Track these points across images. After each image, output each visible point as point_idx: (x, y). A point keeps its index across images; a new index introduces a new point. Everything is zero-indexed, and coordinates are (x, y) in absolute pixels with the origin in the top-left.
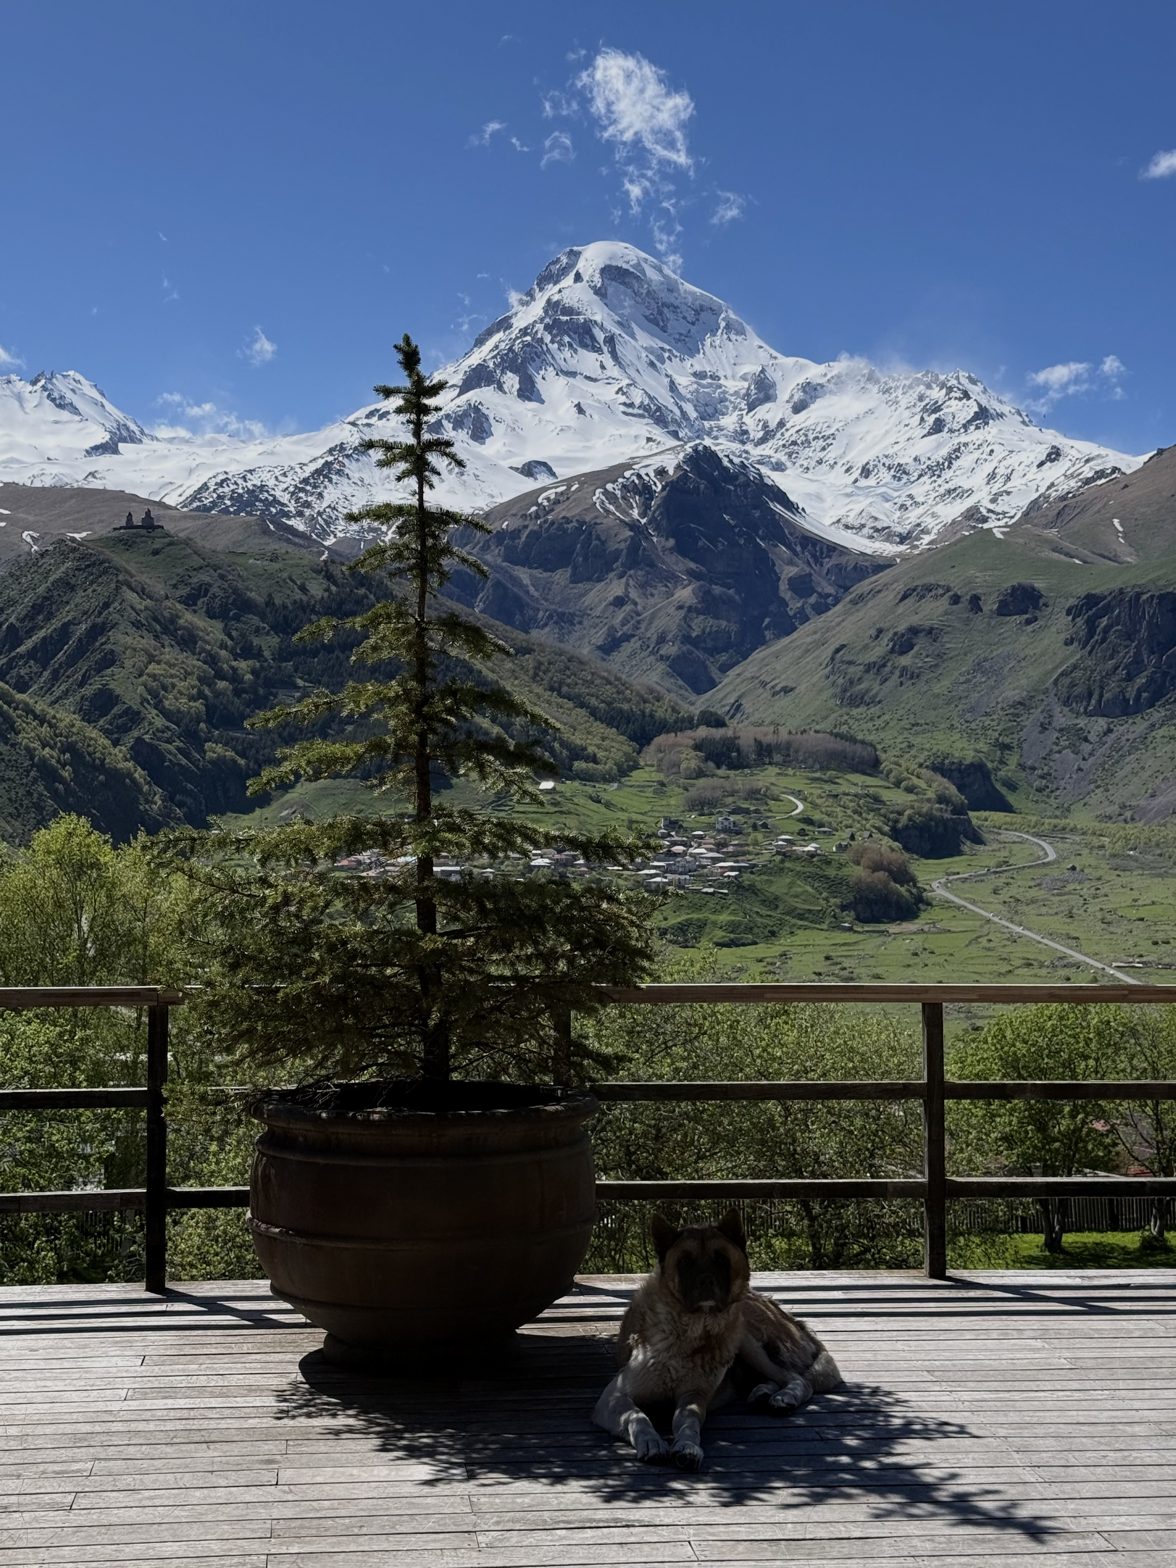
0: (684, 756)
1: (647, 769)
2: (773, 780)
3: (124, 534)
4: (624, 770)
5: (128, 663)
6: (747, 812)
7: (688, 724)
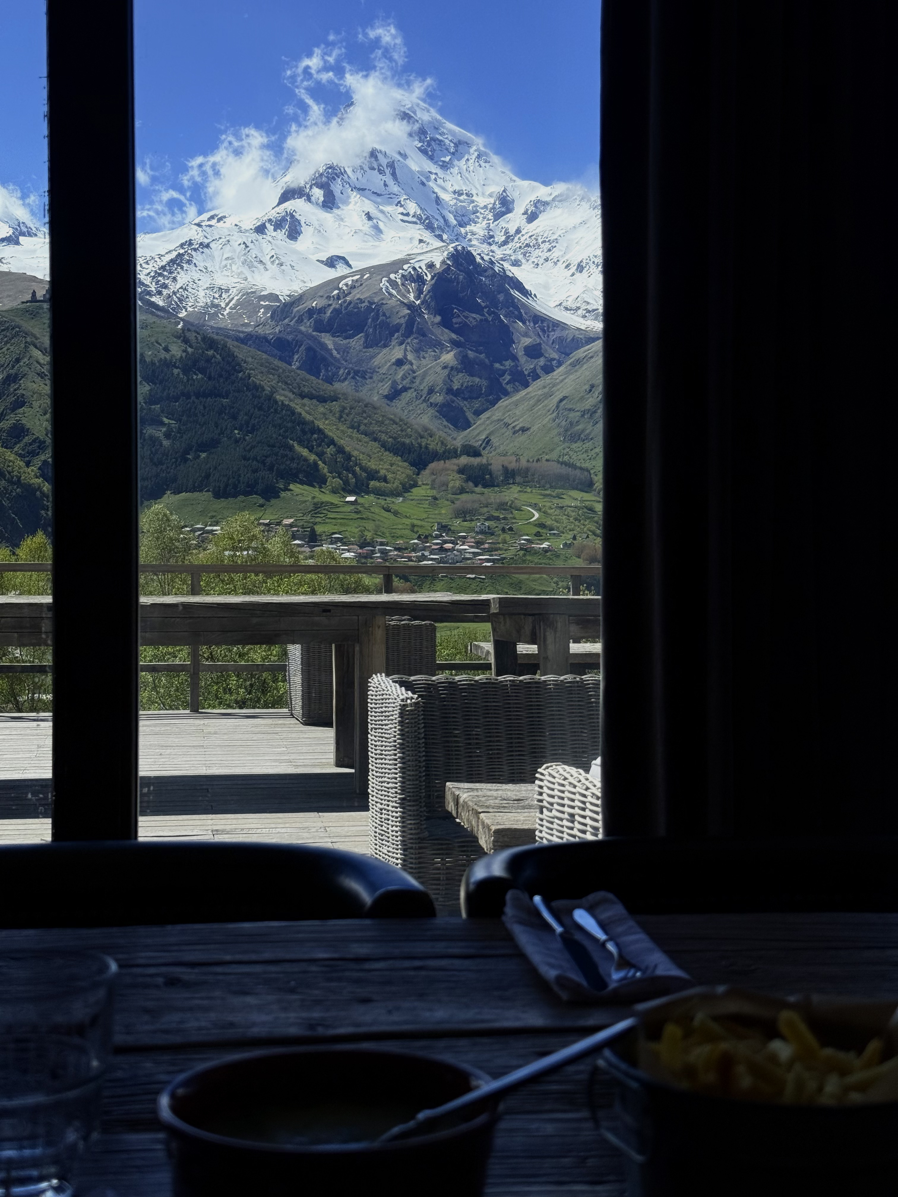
0: (451, 477)
1: (424, 487)
2: (516, 496)
3: (30, 306)
4: (407, 488)
5: (36, 404)
6: (497, 519)
7: (453, 454)
